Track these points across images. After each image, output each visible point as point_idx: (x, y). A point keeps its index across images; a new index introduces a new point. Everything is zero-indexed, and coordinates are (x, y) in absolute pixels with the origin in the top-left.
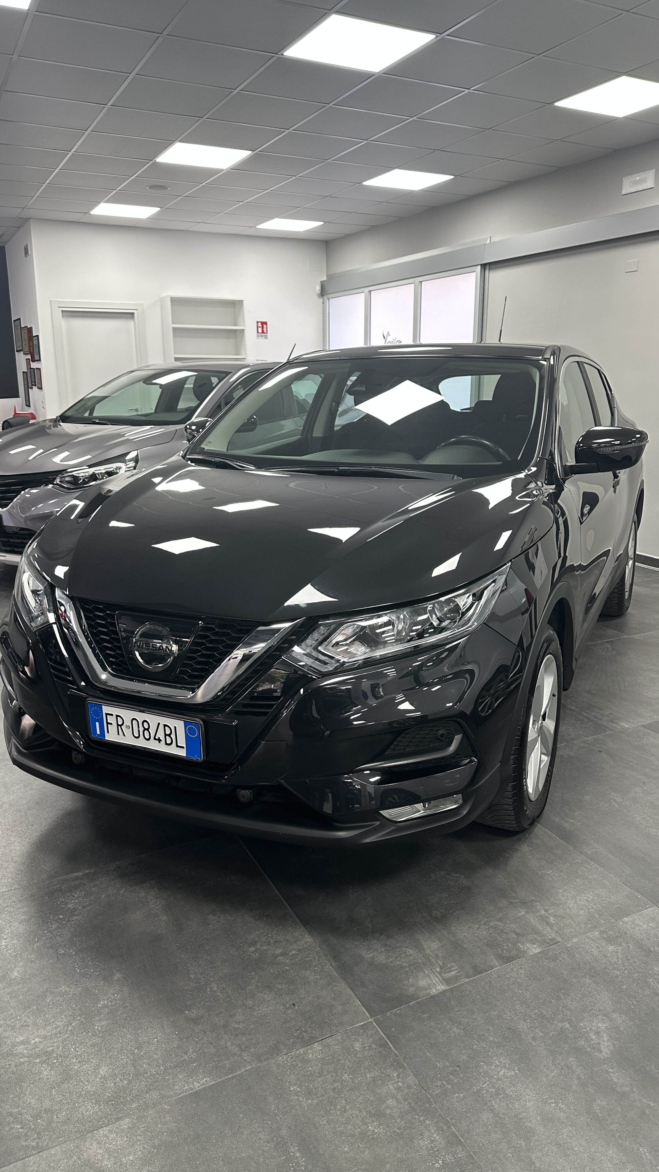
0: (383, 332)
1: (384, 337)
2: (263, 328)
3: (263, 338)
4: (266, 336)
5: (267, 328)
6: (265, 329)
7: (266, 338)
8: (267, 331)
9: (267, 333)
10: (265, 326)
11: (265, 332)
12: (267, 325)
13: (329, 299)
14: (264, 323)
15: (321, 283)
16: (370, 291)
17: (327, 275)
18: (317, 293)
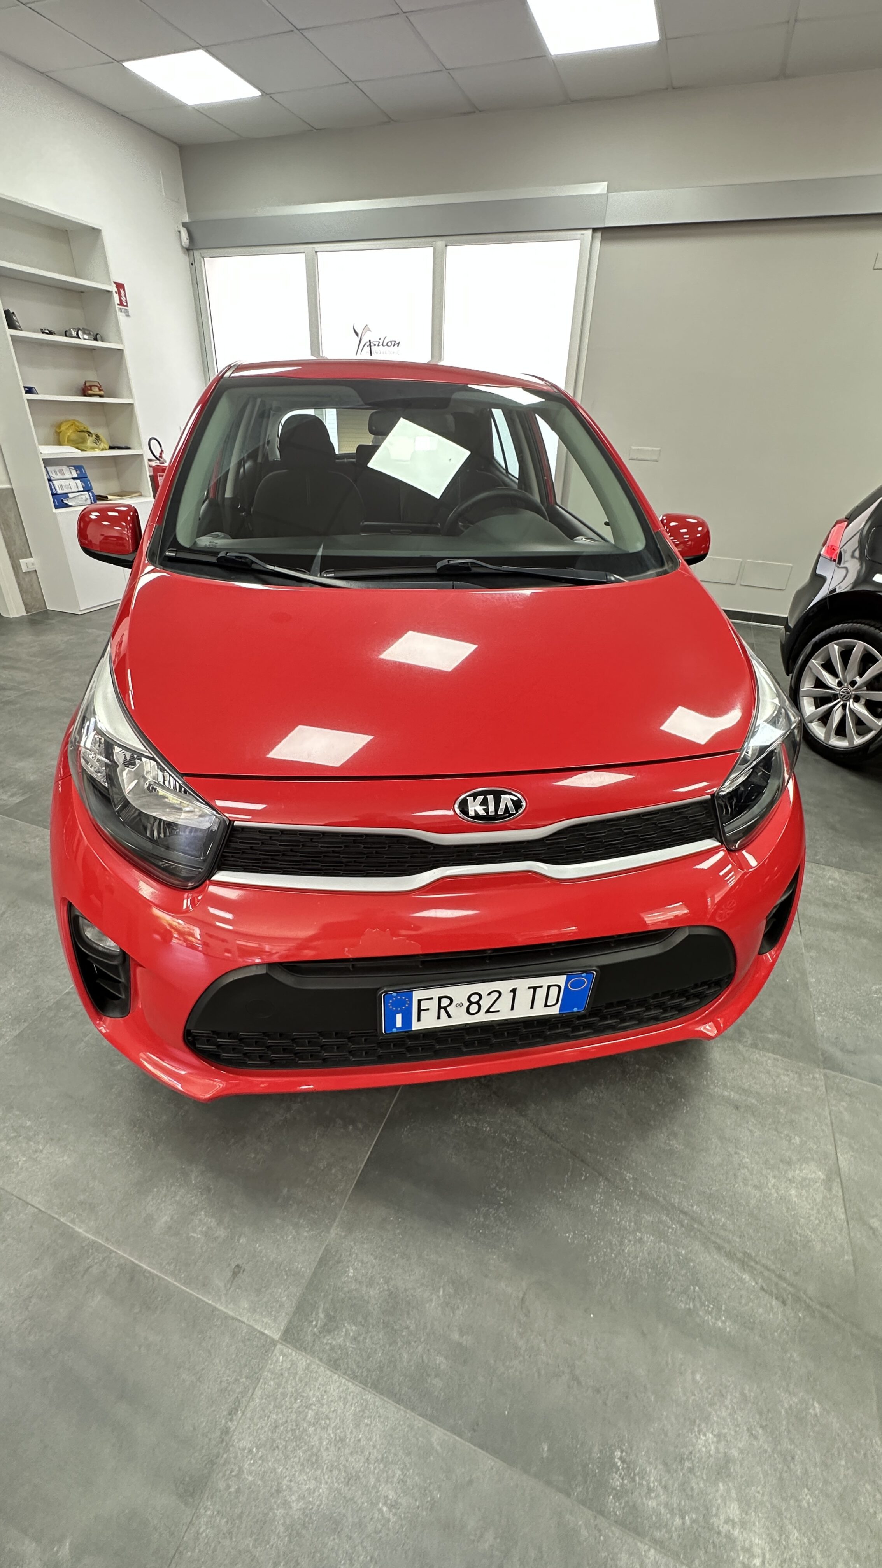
1: (357, 334)
2: (120, 296)
3: (124, 314)
4: (127, 311)
5: (125, 296)
6: (123, 298)
7: (128, 316)
8: (126, 300)
9: (127, 306)
10: (122, 291)
11: (125, 304)
12: (124, 291)
13: (203, 257)
14: (120, 286)
15: (184, 225)
16: (317, 252)
17: (188, 211)
18: (183, 244)
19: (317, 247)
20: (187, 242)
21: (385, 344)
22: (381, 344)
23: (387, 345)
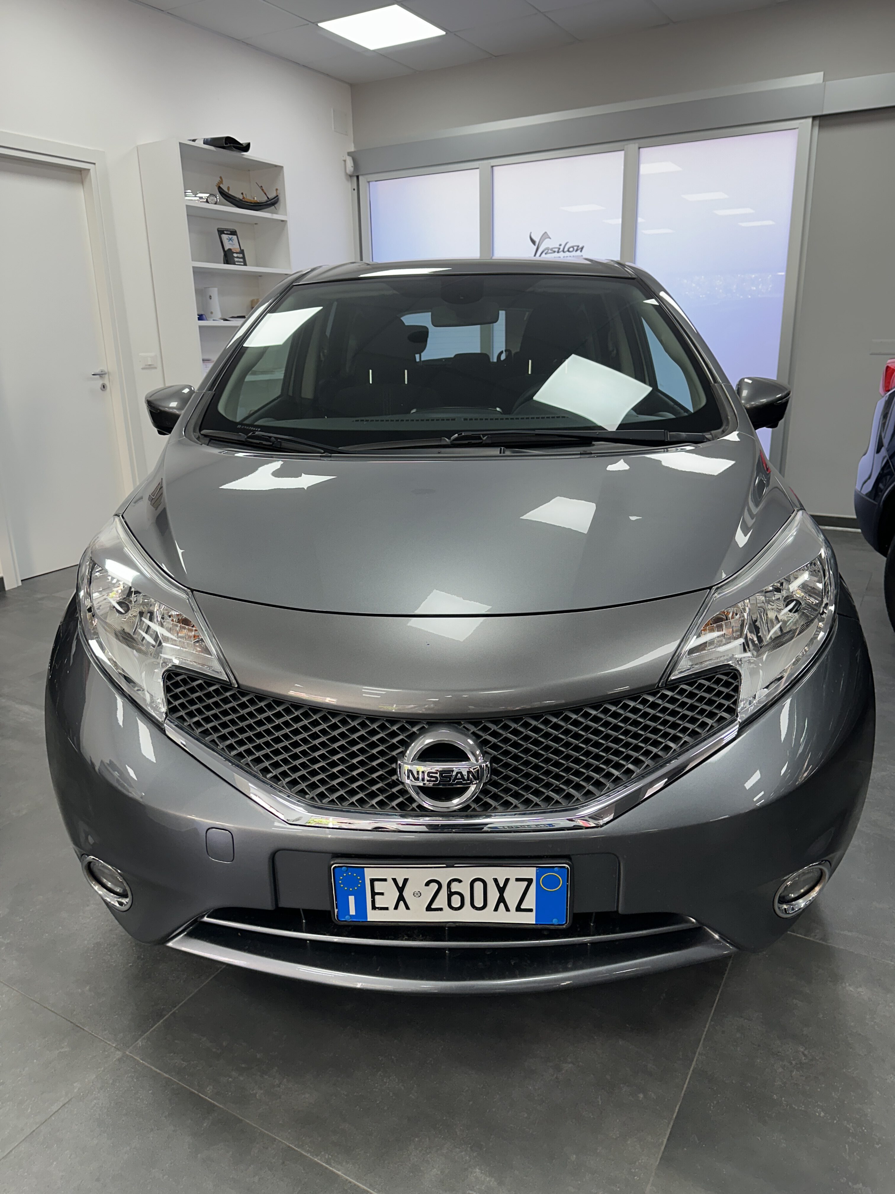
0: (531, 233)
1: (533, 242)
13: (367, 183)
15: (349, 154)
16: (492, 167)
17: (354, 142)
18: (348, 171)
19: (493, 162)
20: (352, 169)
21: (566, 249)
22: (561, 249)
23: (568, 251)
